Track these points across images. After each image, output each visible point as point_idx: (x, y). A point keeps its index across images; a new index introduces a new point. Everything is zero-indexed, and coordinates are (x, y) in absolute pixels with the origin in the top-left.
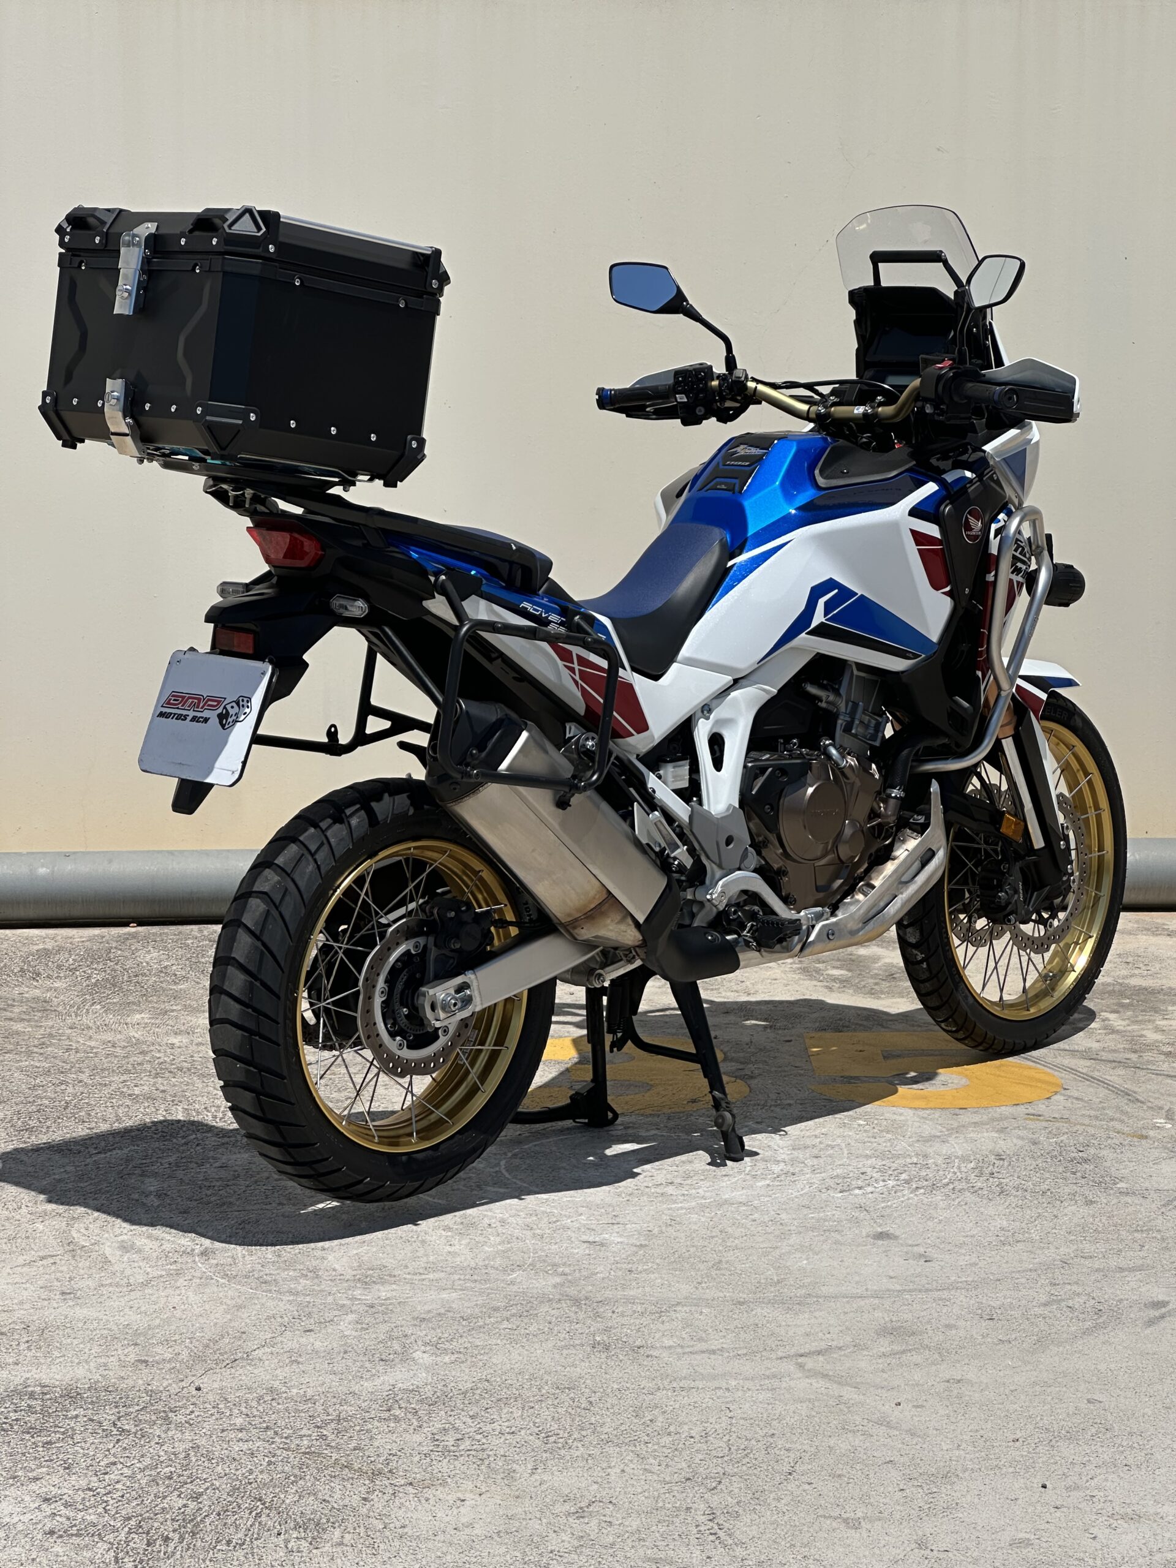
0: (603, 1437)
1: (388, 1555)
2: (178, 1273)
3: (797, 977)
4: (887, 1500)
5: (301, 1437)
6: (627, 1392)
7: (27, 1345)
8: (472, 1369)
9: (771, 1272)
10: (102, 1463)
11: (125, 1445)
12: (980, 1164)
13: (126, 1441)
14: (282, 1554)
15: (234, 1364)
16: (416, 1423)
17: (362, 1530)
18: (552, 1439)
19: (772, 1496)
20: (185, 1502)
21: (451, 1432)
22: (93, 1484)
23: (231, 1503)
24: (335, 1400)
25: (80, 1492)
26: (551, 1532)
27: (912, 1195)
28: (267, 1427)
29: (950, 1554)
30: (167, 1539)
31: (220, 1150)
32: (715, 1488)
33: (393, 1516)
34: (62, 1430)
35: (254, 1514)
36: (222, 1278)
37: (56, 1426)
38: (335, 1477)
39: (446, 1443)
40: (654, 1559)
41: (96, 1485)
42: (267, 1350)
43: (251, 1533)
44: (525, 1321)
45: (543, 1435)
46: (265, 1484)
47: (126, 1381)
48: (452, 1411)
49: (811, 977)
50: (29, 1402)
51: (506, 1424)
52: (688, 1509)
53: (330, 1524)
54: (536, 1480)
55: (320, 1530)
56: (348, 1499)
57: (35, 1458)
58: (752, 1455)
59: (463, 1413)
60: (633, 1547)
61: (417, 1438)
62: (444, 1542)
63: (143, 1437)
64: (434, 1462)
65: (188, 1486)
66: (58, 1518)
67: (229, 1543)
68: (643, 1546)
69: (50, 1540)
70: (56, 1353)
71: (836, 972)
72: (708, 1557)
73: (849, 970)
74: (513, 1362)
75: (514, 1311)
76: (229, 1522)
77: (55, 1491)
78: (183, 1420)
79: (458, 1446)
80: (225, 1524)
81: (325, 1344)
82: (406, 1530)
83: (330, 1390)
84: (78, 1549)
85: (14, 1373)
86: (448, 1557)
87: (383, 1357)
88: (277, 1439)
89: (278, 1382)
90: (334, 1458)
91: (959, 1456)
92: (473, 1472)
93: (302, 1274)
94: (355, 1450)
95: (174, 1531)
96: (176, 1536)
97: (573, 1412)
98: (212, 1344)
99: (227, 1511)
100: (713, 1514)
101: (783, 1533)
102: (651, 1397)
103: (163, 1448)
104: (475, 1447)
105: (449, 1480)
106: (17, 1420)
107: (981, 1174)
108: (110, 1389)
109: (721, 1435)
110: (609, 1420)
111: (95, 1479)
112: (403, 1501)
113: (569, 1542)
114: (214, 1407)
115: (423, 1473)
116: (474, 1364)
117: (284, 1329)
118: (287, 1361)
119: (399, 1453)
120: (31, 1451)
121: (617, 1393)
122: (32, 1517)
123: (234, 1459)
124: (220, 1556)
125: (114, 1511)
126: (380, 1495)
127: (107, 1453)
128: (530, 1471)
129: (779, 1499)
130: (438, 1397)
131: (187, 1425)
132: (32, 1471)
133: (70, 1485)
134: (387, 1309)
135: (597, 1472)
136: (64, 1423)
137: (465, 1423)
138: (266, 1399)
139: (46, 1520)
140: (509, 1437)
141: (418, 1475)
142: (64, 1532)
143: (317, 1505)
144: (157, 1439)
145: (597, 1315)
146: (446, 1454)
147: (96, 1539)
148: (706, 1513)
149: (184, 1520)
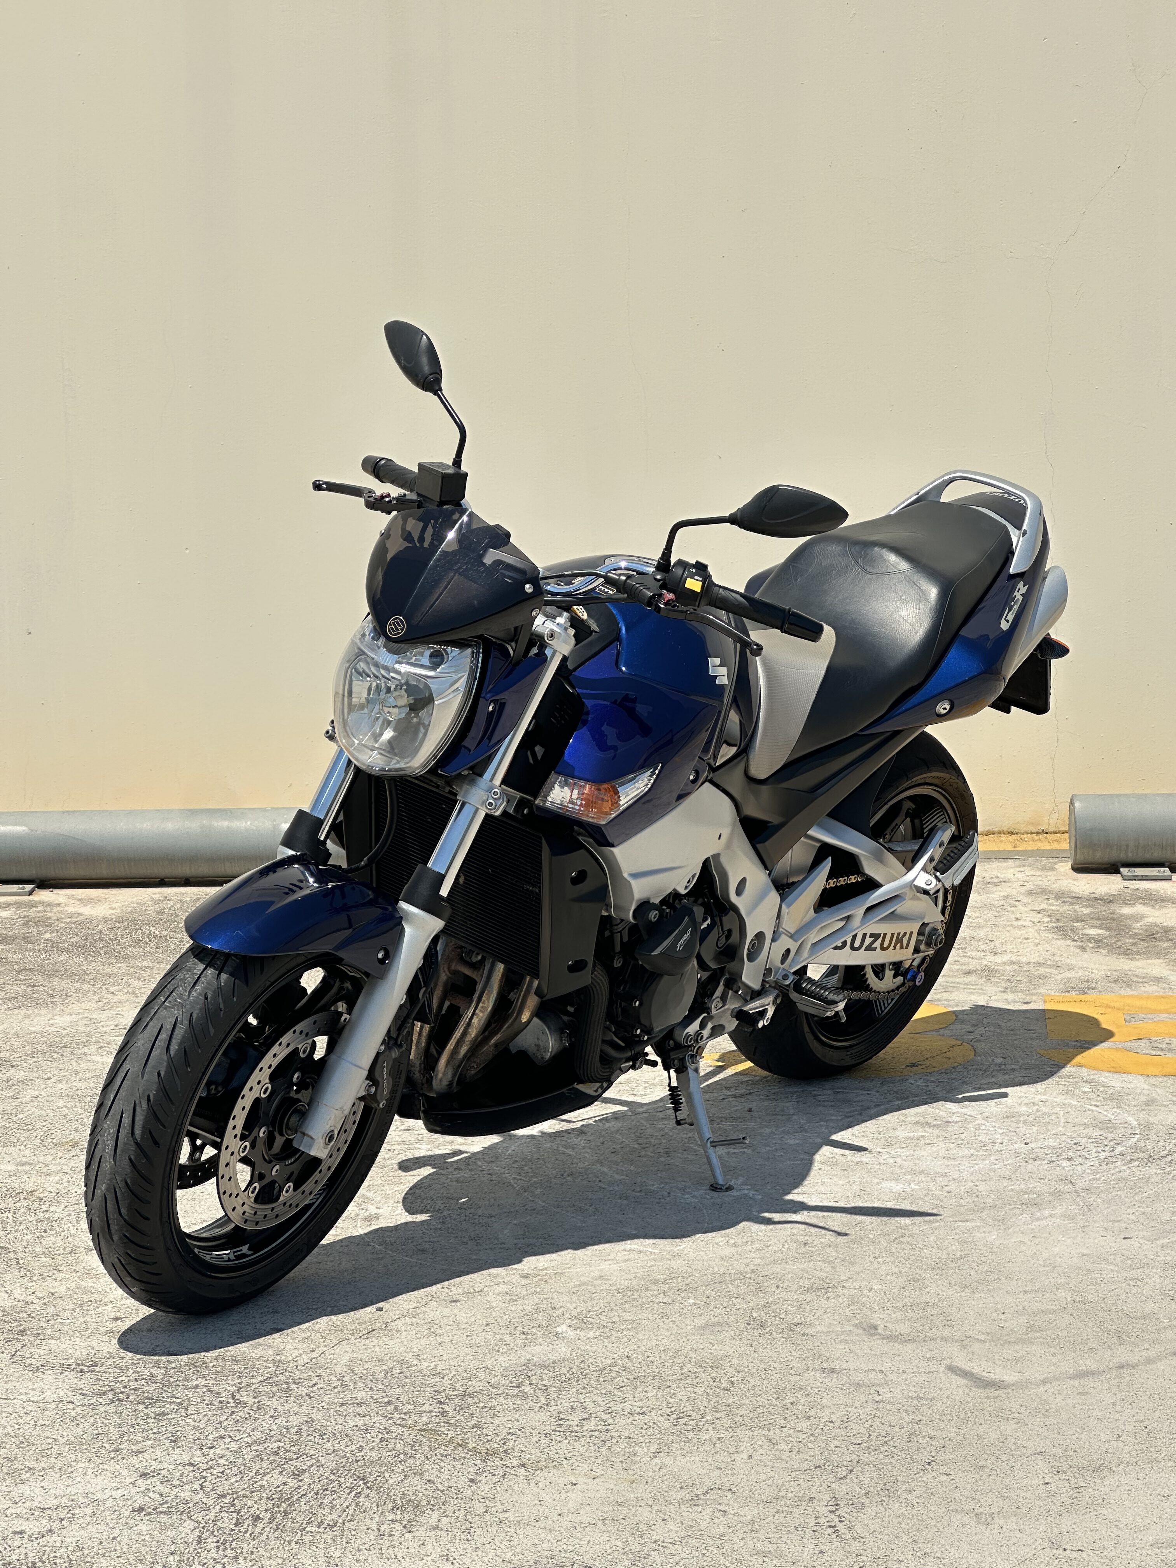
0: (736, 1419)
1: (483, 1541)
3: (1050, 936)
4: (1029, 1494)
5: (421, 1412)
6: (773, 1373)
8: (615, 1345)
9: (956, 1247)
10: (210, 1437)
11: (238, 1418)
13: (241, 1414)
14: (372, 1537)
15: (370, 1335)
16: (543, 1400)
17: (461, 1514)
18: (682, 1421)
19: (904, 1487)
20: (286, 1479)
21: (578, 1411)
22: (195, 1459)
23: (332, 1481)
24: (465, 1374)
25: (180, 1467)
26: (660, 1520)
27: (1125, 1168)
28: (389, 1402)
29: (1084, 1555)
30: (256, 1519)
32: (845, 1477)
33: (497, 1499)
34: (179, 1400)
35: (354, 1493)
36: (380, 1244)
37: (174, 1396)
38: (446, 1456)
39: (570, 1423)
40: (764, 1552)
41: (199, 1459)
42: (408, 1320)
43: (345, 1513)
44: (683, 1295)
45: (674, 1416)
46: (372, 1463)
48: (585, 1388)
49: (1066, 937)
50: (152, 1371)
51: (637, 1404)
52: (811, 1499)
53: (430, 1507)
54: (656, 1464)
56: (456, 1479)
57: (144, 1430)
58: (892, 1443)
59: (595, 1391)
60: (743, 1538)
61: (542, 1416)
62: (545, 1528)
63: (259, 1409)
64: (553, 1443)
65: (293, 1462)
66: (151, 1494)
67: (320, 1524)
68: (754, 1538)
69: (137, 1518)
71: (1093, 932)
72: (822, 1552)
73: (1107, 929)
74: (660, 1338)
75: (673, 1285)
76: (326, 1501)
77: (155, 1465)
78: (305, 1392)
79: (582, 1426)
80: (322, 1503)
81: (468, 1316)
82: (506, 1515)
83: (463, 1364)
84: (164, 1527)
86: (545, 1546)
87: (526, 1330)
88: (396, 1415)
89: (411, 1354)
90: (449, 1436)
91: (1117, 1449)
92: (592, 1455)
93: (463, 1242)
94: (473, 1427)
95: (266, 1510)
96: (268, 1515)
97: (711, 1392)
100: (837, 1505)
101: (908, 1528)
102: (798, 1378)
103: (277, 1421)
104: (599, 1428)
105: (565, 1462)
106: (135, 1390)
108: (239, 1358)
109: (863, 1421)
110: (747, 1402)
111: (199, 1453)
112: (511, 1483)
113: (676, 1532)
114: (339, 1380)
115: (540, 1454)
116: (618, 1340)
117: (430, 1298)
118: (426, 1332)
119: (519, 1432)
120: (141, 1422)
121: (762, 1373)
122: (125, 1493)
123: (347, 1435)
124: (308, 1538)
125: (211, 1487)
126: (489, 1476)
127: (218, 1426)
128: (652, 1455)
129: (911, 1491)
130: (573, 1373)
131: (307, 1398)
132: (139, 1443)
133: (172, 1459)
134: (541, 1280)
135: (724, 1458)
136: (182, 1393)
137: (594, 1402)
138: (395, 1372)
139: (138, 1496)
140: (637, 1417)
141: (533, 1453)
142: (154, 1510)
143: (420, 1486)
144: (272, 1412)
145: (760, 1290)
146: (568, 1434)
147: (185, 1517)
148: (830, 1504)
149: (279, 1498)
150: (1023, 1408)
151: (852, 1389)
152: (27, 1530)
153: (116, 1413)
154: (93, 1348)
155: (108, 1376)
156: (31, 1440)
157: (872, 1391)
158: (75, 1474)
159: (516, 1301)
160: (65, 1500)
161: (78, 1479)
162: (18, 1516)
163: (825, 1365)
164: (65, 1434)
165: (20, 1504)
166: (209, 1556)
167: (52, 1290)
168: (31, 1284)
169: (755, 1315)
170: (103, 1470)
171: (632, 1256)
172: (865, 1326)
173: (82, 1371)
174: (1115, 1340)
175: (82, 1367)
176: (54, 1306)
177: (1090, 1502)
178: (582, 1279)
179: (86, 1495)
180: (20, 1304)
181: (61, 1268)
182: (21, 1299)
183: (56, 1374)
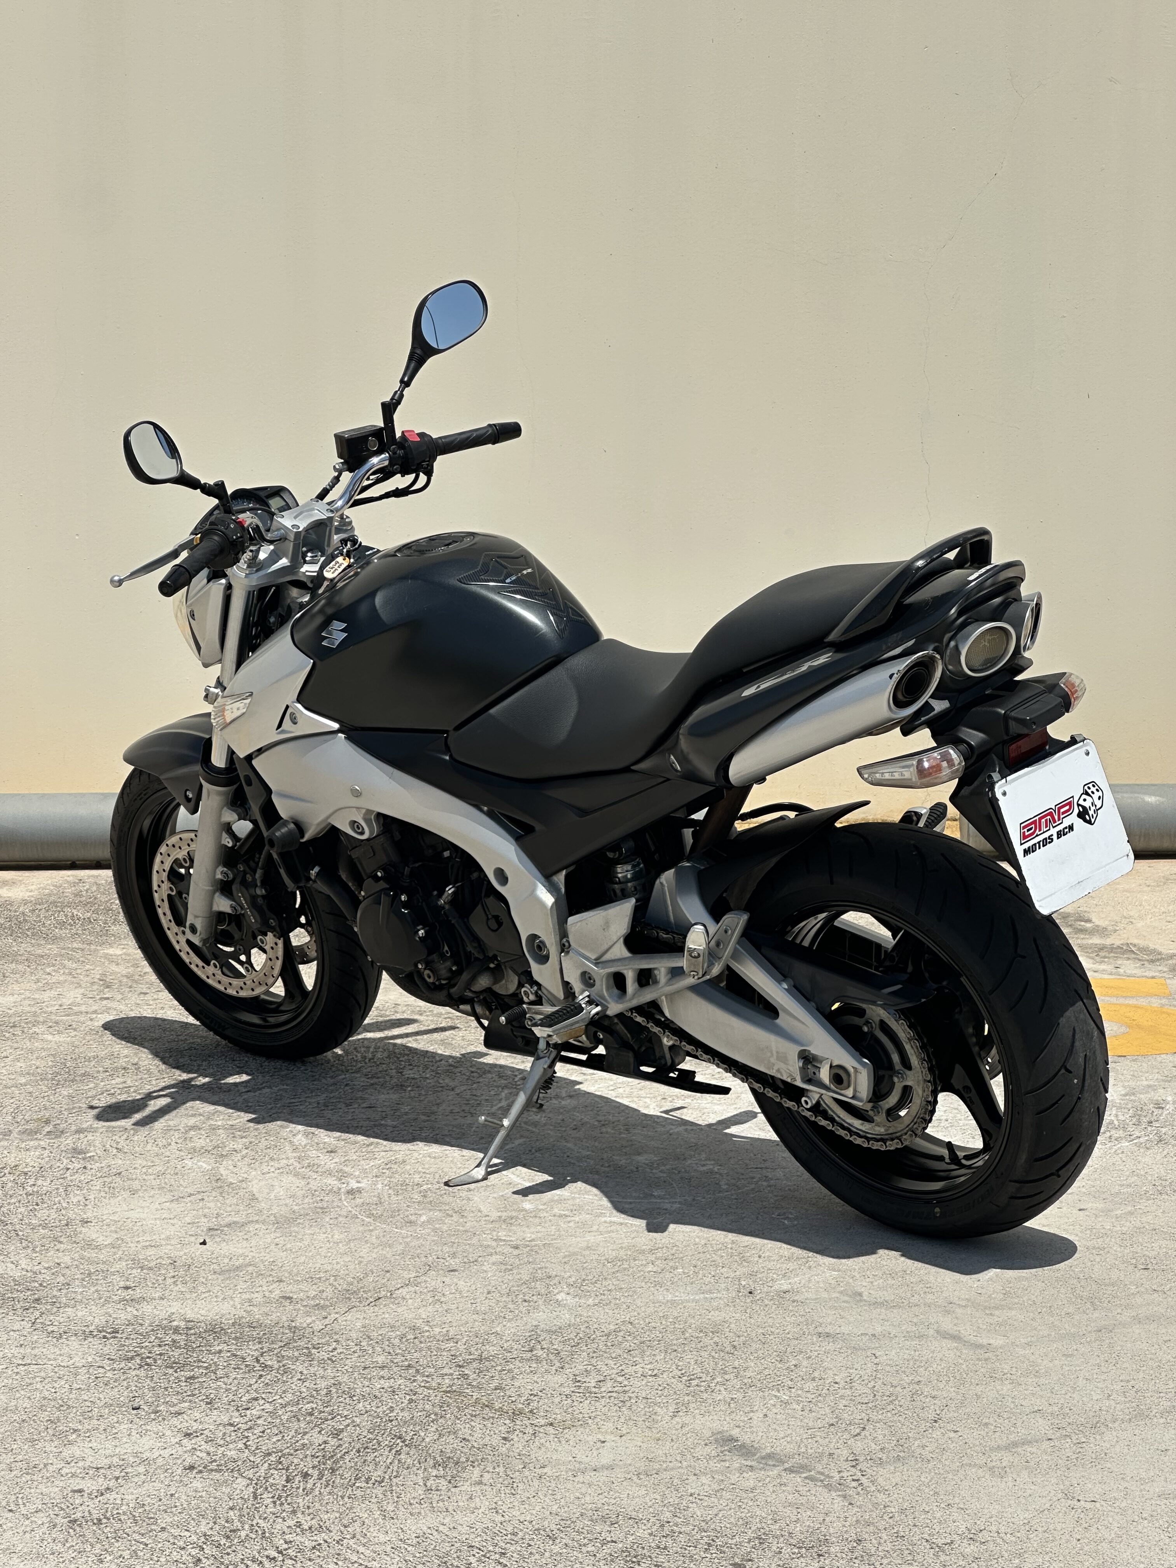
0: (746, 1381)
1: (527, 1494)
2: (324, 1211)
4: (1034, 1449)
5: (443, 1375)
6: (772, 1337)
7: (173, 1280)
8: (616, 1311)
10: (244, 1399)
11: (267, 1381)
12: (1139, 1112)
13: (269, 1377)
14: (420, 1492)
15: (377, 1303)
16: (558, 1364)
17: (501, 1469)
18: (694, 1383)
19: (916, 1443)
20: (326, 1439)
21: (593, 1374)
22: (234, 1420)
23: (371, 1440)
24: (477, 1339)
25: (221, 1428)
26: (691, 1475)
28: (409, 1366)
29: (1098, 1505)
30: (306, 1475)
31: (369, 1091)
32: (859, 1434)
33: (533, 1456)
34: (206, 1365)
35: (393, 1451)
36: (368, 1217)
37: (199, 1361)
38: (475, 1416)
39: (587, 1385)
40: (796, 1504)
41: (237, 1420)
42: (410, 1288)
43: (390, 1470)
44: (671, 1264)
45: (685, 1378)
46: (405, 1422)
47: (270, 1318)
48: (594, 1352)
50: (173, 1337)
51: (649, 1367)
52: (830, 1454)
53: (469, 1463)
54: (678, 1423)
55: (460, 1469)
56: (489, 1438)
57: (178, 1393)
58: (897, 1402)
59: (605, 1355)
60: (774, 1491)
61: (560, 1378)
62: (583, 1483)
63: (285, 1373)
64: (575, 1403)
65: (328, 1422)
66: (198, 1453)
67: (367, 1481)
68: (784, 1491)
69: (189, 1475)
70: (202, 1289)
72: (851, 1503)
74: (657, 1305)
75: (659, 1255)
76: (369, 1459)
77: (195, 1426)
78: (326, 1356)
79: (600, 1388)
80: (365, 1461)
81: (469, 1284)
82: (545, 1470)
83: (473, 1330)
84: (218, 1484)
85: (160, 1308)
86: (588, 1499)
87: (526, 1298)
88: (419, 1378)
89: (421, 1321)
90: (475, 1397)
91: (1110, 1407)
92: (614, 1414)
93: (448, 1215)
94: (496, 1389)
95: (313, 1467)
96: (316, 1473)
97: (716, 1356)
98: (356, 1282)
99: (367, 1448)
100: (856, 1460)
101: (927, 1481)
102: (796, 1342)
103: (305, 1384)
104: (616, 1389)
105: (590, 1421)
106: (161, 1354)
107: (1138, 1123)
108: (255, 1324)
109: (866, 1381)
110: (753, 1365)
111: (237, 1414)
112: (543, 1441)
113: (710, 1486)
114: (356, 1345)
115: (564, 1414)
116: (618, 1306)
117: (428, 1268)
118: (431, 1300)
119: (540, 1393)
120: (174, 1385)
121: (761, 1337)
122: (173, 1452)
123: (376, 1397)
124: (359, 1493)
125: (255, 1446)
126: (521, 1435)
127: (249, 1388)
128: (671, 1414)
129: (924, 1447)
130: (581, 1338)
131: (329, 1362)
132: (174, 1405)
133: (211, 1420)
134: (532, 1250)
135: (740, 1417)
136: (208, 1358)
137: (607, 1366)
138: (409, 1337)
139: (186, 1455)
140: (651, 1379)
141: (558, 1415)
142: (204, 1468)
143: (457, 1444)
144: (299, 1376)
145: (744, 1259)
146: (587, 1395)
147: (236, 1474)
148: (850, 1459)
149: (323, 1456)
150: (1014, 1369)
151: (850, 1352)
152: (85, 1489)
153: (147, 1377)
154: (110, 1316)
155: (131, 1342)
156: (70, 1403)
157: (869, 1354)
158: (119, 1435)
159: (511, 1270)
160: (115, 1460)
161: (125, 1440)
162: (74, 1475)
163: (820, 1330)
164: (101, 1396)
165: (73, 1464)
166: (268, 1511)
167: (57, 1261)
168: (35, 1255)
169: (743, 1283)
170: (147, 1430)
171: (613, 1228)
172: (850, 1292)
173: (104, 1337)
174: (1088, 1305)
175: (104, 1334)
176: (63, 1276)
177: (1094, 1456)
178: (571, 1249)
179: (136, 1454)
180: (29, 1274)
181: (61, 1239)
182: (29, 1269)
183: (80, 1340)
